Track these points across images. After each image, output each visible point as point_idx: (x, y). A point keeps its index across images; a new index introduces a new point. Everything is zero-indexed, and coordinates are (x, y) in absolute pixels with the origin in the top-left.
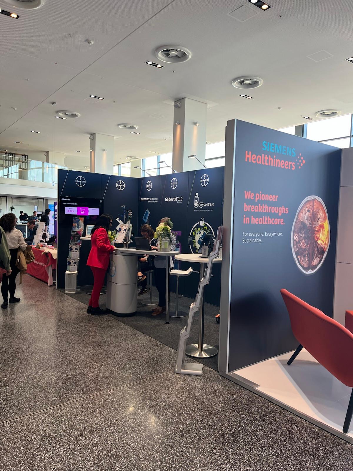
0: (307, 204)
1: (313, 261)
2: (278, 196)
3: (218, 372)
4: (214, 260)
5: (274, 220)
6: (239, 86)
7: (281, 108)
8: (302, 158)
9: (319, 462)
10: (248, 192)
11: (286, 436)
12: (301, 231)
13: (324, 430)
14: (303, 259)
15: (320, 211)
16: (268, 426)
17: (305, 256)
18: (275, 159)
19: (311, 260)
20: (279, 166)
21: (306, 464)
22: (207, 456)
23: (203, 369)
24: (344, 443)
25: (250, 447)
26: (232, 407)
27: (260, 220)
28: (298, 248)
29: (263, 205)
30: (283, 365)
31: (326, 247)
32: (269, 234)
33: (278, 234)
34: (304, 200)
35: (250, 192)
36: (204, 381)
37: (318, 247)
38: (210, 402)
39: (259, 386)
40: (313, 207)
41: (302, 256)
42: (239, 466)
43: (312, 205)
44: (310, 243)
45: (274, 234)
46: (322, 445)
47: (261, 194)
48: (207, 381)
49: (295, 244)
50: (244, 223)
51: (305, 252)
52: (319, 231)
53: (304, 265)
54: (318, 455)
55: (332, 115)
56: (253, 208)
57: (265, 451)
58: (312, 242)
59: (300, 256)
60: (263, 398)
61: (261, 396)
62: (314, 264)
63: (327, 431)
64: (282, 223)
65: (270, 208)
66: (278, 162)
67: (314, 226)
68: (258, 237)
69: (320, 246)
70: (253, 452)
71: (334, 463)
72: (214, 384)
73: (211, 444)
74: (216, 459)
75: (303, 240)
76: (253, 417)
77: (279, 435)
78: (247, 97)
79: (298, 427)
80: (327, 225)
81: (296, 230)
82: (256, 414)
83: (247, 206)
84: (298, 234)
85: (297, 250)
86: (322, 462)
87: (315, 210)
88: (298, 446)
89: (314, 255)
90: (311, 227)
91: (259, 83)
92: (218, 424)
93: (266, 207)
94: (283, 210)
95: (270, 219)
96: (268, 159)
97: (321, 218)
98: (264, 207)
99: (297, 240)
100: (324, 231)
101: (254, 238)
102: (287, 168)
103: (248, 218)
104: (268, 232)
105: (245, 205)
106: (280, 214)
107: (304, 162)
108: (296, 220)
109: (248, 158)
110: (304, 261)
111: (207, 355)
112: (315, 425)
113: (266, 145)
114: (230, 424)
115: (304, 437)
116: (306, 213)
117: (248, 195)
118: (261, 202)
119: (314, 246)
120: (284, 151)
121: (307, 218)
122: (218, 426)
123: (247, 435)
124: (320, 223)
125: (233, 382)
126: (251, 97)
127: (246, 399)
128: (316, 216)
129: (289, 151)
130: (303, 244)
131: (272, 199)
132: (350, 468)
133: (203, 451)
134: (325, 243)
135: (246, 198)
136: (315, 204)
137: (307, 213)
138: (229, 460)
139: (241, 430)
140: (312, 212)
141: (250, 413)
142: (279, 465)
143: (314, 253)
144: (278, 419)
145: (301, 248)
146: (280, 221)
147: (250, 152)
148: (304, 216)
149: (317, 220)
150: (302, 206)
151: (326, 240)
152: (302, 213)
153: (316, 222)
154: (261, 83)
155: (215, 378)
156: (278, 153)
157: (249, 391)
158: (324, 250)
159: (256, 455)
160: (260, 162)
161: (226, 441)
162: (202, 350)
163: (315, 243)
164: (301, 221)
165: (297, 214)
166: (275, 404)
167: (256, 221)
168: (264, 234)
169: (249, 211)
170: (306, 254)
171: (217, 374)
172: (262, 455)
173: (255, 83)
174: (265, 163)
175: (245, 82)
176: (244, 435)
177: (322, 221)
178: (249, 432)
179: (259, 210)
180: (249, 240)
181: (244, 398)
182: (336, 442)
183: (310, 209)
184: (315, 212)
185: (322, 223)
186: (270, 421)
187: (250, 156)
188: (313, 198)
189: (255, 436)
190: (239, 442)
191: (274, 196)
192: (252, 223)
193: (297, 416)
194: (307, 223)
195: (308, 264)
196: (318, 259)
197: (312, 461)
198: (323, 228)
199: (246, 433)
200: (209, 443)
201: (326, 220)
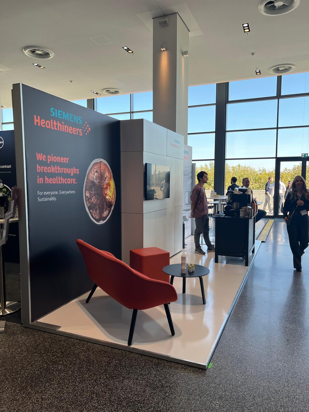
0: (95, 166)
1: (103, 214)
2: (68, 159)
3: (22, 324)
4: (11, 220)
5: (67, 179)
6: (31, 54)
7: (73, 82)
8: (88, 126)
9: (110, 375)
10: (39, 154)
11: (84, 363)
12: (91, 189)
13: (114, 348)
14: (95, 212)
15: (106, 172)
16: (68, 359)
17: (96, 210)
18: (63, 125)
19: (101, 212)
20: (68, 132)
21: (100, 381)
22: (10, 404)
23: (5, 326)
24: (129, 354)
25: (52, 382)
26: (36, 353)
27: (54, 180)
28: (90, 204)
29: (56, 166)
30: (83, 304)
31: (113, 201)
32: (63, 192)
33: (71, 192)
34: (92, 163)
35: (42, 154)
36: (7, 336)
37: (106, 202)
38: (13, 354)
39: (61, 327)
40: (100, 169)
41: (94, 210)
42: (41, 403)
43: (99, 167)
44: (100, 199)
45: (68, 192)
46: (113, 361)
47: (52, 157)
48: (10, 335)
49: (87, 200)
50: (38, 183)
51: (96, 206)
52: (107, 188)
53: (96, 217)
54: (109, 370)
55: (116, 93)
56: (46, 169)
57: (65, 381)
58: (102, 197)
59: (92, 210)
60: (65, 336)
61: (62, 336)
62: (105, 216)
63: (116, 348)
64: (74, 182)
65: (62, 169)
66: (66, 128)
67: (102, 185)
68: (53, 196)
69: (108, 200)
70: (54, 387)
71: (122, 372)
72: (17, 336)
73: (14, 392)
74: (19, 404)
75: (94, 197)
76: (55, 356)
77: (77, 364)
78: (40, 67)
79: (94, 352)
80: (112, 183)
81: (88, 188)
82: (57, 352)
83: (39, 167)
84: (89, 191)
85: (89, 205)
86: (113, 374)
87: (102, 171)
88: (93, 368)
89: (104, 209)
90: (99, 185)
91: (50, 55)
92: (21, 372)
93: (59, 168)
94: (74, 171)
95: (63, 179)
96: (56, 124)
97: (107, 178)
98: (56, 168)
99: (89, 196)
100: (111, 188)
101: (49, 196)
102: (75, 134)
103: (42, 179)
104: (62, 191)
105: (38, 167)
106: (72, 174)
107: (89, 129)
108: (87, 180)
109: (37, 122)
110: (96, 214)
111: (11, 311)
112: (108, 346)
113: (54, 111)
114: (33, 368)
115: (99, 359)
116: (94, 174)
117: (40, 157)
118: (53, 164)
119: (104, 200)
120: (71, 119)
121: (96, 178)
122: (21, 374)
123: (49, 373)
124: (107, 181)
125: (37, 330)
126: (44, 68)
127: (49, 341)
128: (104, 176)
129: (76, 119)
130: (94, 200)
131: (63, 161)
132: (133, 371)
133: (6, 401)
134: (112, 198)
135: (38, 159)
136: (102, 166)
137: (96, 174)
138: (32, 401)
139: (44, 370)
140: (99, 173)
141: (52, 353)
142: (77, 389)
143: (104, 207)
144: (77, 350)
145: (93, 203)
146: (72, 180)
147: (39, 117)
148: (93, 175)
149: (105, 179)
150: (91, 168)
151: (113, 196)
152: (92, 173)
153: (104, 180)
154: (52, 55)
155: (18, 330)
156: (66, 119)
157: (52, 333)
158: (111, 204)
159: (57, 388)
160: (49, 127)
161: (29, 385)
162: (5, 308)
163: (104, 198)
164: (91, 180)
165: (87, 174)
166: (75, 339)
167: (50, 181)
168: (59, 192)
169: (42, 171)
170: (97, 208)
171: (20, 327)
172: (63, 386)
173: (46, 55)
174: (54, 128)
175: (37, 52)
176: (47, 374)
177: (109, 180)
178: (51, 370)
179: (52, 170)
180: (44, 198)
181: (47, 342)
182: (123, 354)
183: (98, 170)
184: (102, 173)
185: (109, 181)
186: (71, 354)
187: (39, 121)
188: (100, 161)
189: (56, 371)
190: (41, 381)
191: (65, 158)
192: (46, 183)
193: (93, 343)
194: (96, 182)
195: (99, 216)
196: (107, 211)
197: (105, 376)
198: (110, 186)
199: (48, 372)
200: (11, 392)
201: (112, 179)
